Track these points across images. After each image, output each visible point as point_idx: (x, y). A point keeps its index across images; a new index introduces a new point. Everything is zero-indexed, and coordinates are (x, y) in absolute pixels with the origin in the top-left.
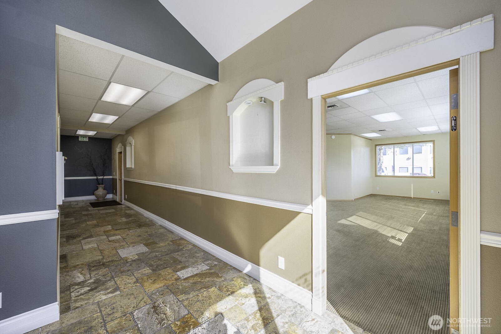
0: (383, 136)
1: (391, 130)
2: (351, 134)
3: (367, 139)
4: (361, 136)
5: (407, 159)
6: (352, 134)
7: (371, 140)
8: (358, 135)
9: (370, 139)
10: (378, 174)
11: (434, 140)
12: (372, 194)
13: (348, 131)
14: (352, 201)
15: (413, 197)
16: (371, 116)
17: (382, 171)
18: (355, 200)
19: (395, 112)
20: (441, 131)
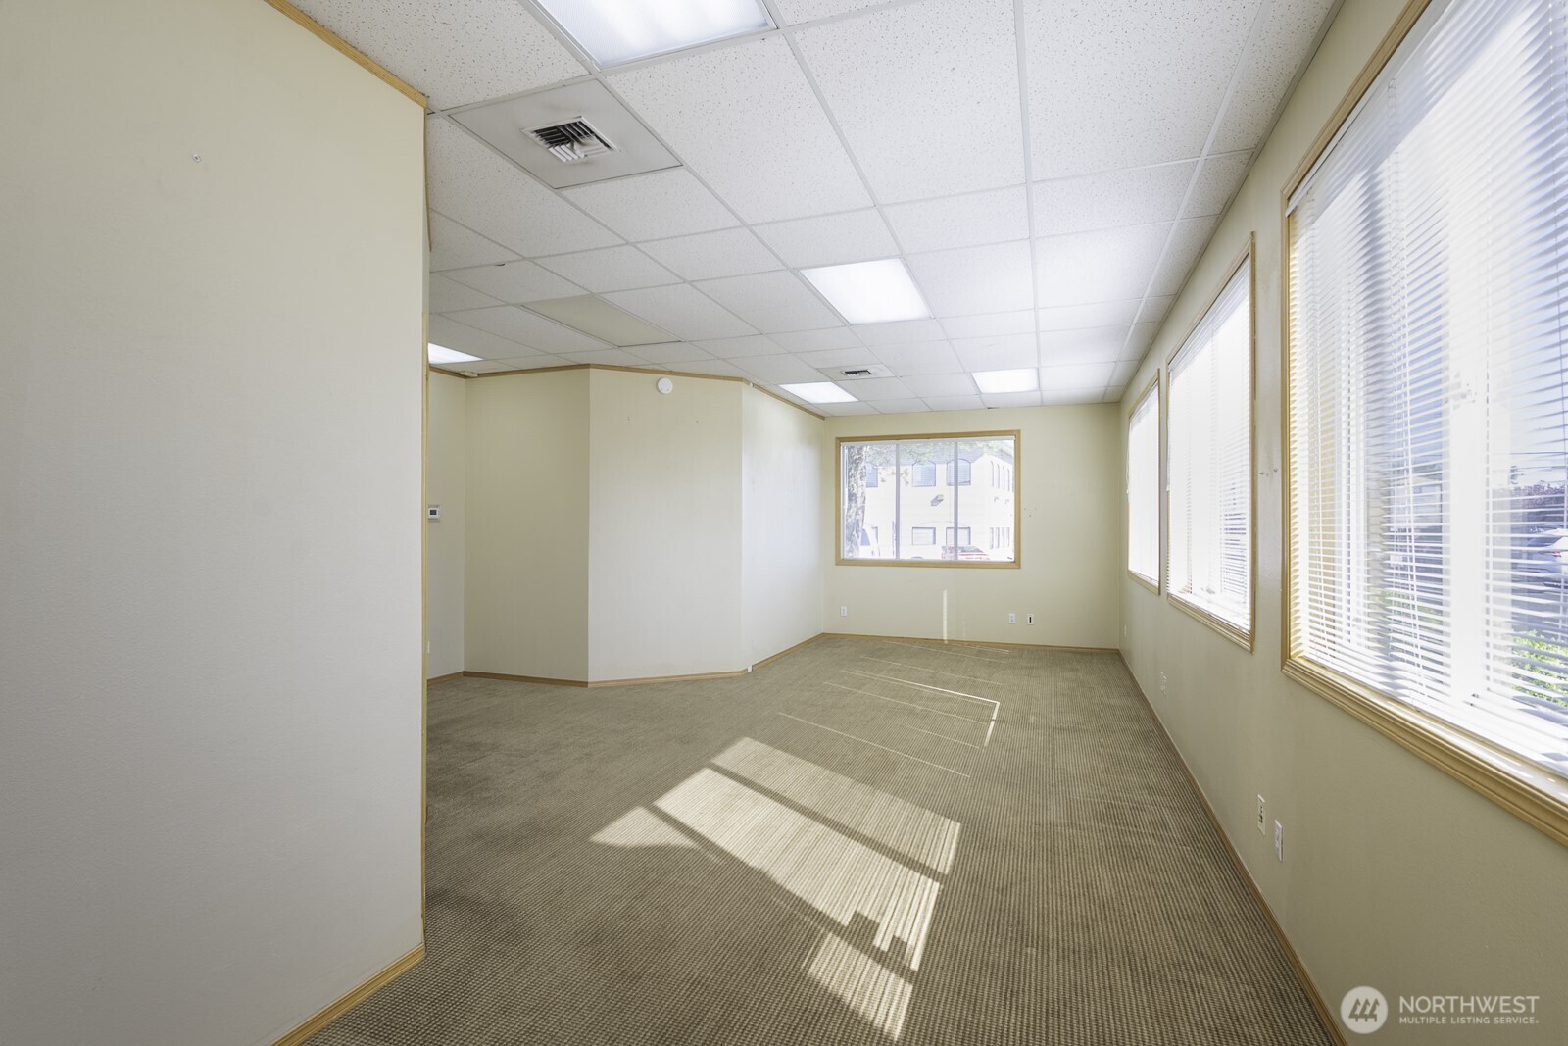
0: (861, 401)
1: (890, 374)
2: (740, 380)
3: (806, 410)
4: (779, 393)
5: (932, 502)
6: (748, 383)
7: (823, 418)
8: (768, 388)
9: (819, 413)
10: (846, 555)
11: (1019, 431)
12: (824, 635)
13: (725, 360)
14: (744, 674)
15: (948, 641)
16: (805, 272)
17: (860, 541)
18: (754, 668)
19: (902, 257)
20: (1041, 395)
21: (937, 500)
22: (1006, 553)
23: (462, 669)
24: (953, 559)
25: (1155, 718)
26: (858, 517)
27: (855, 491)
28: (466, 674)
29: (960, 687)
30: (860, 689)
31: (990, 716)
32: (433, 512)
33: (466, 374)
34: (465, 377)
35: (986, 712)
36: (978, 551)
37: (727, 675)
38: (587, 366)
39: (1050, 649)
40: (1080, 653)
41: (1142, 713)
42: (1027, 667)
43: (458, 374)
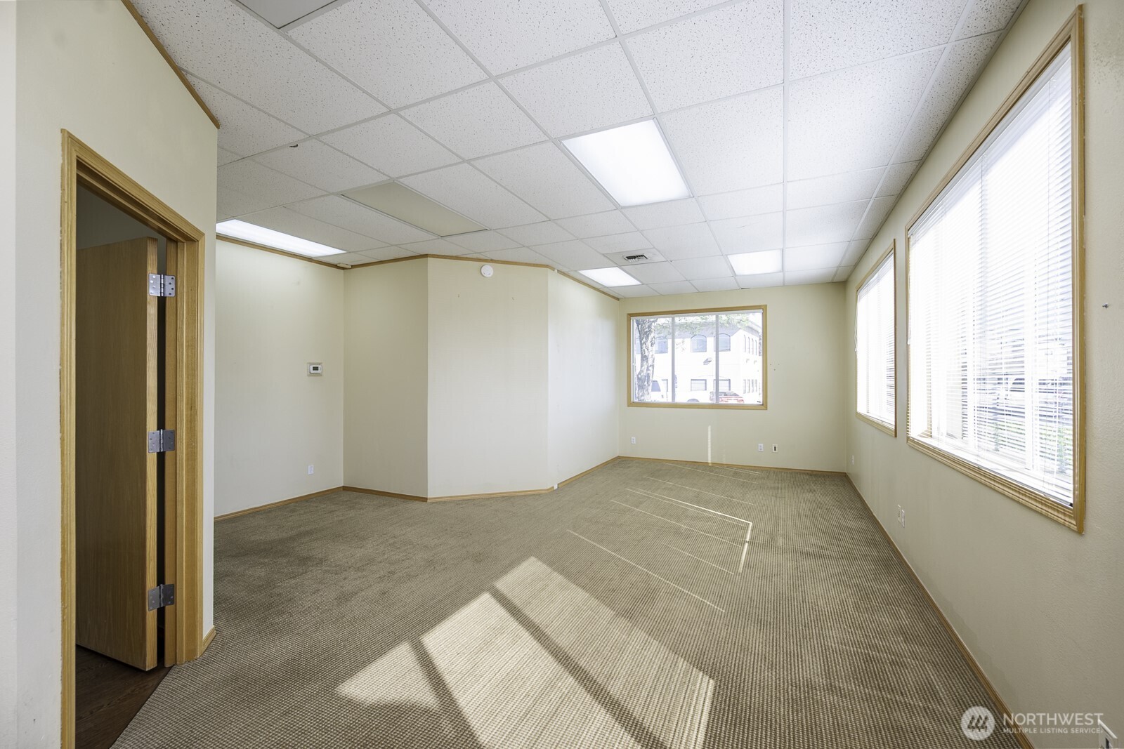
0: (643, 284)
1: (662, 258)
2: (547, 266)
3: (602, 292)
4: (578, 277)
5: (704, 362)
6: (553, 269)
7: (618, 299)
8: (572, 274)
9: (614, 295)
10: (636, 395)
11: (766, 306)
12: (619, 457)
13: (528, 247)
14: (551, 492)
15: (712, 463)
16: (566, 143)
17: (650, 388)
18: (560, 486)
19: (655, 117)
20: (784, 275)
21: (707, 361)
22: (754, 398)
23: (343, 485)
24: (715, 402)
25: (890, 543)
26: (649, 372)
27: (646, 354)
28: (345, 488)
29: (720, 506)
30: (637, 507)
31: (744, 537)
32: (316, 369)
33: (341, 265)
34: (343, 268)
35: (740, 533)
36: (736, 395)
37: (537, 492)
38: (426, 256)
39: (790, 471)
40: (815, 475)
41: (877, 537)
42: (773, 488)
43: (335, 266)
